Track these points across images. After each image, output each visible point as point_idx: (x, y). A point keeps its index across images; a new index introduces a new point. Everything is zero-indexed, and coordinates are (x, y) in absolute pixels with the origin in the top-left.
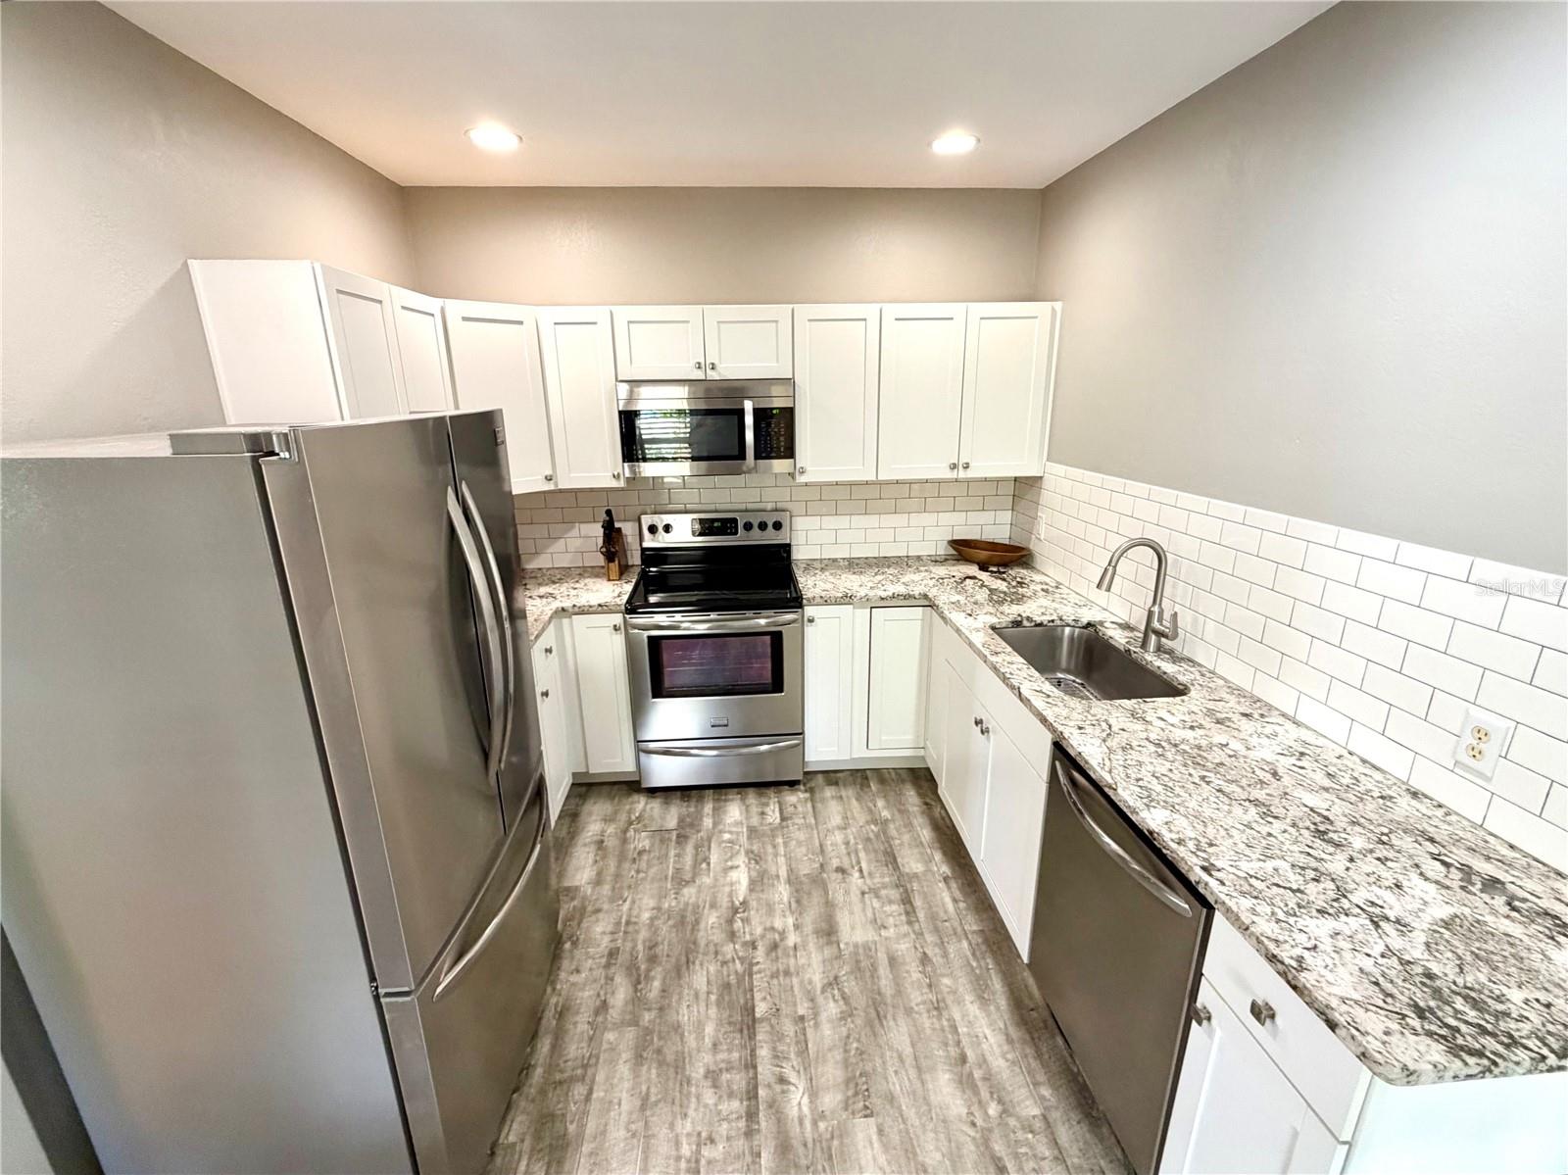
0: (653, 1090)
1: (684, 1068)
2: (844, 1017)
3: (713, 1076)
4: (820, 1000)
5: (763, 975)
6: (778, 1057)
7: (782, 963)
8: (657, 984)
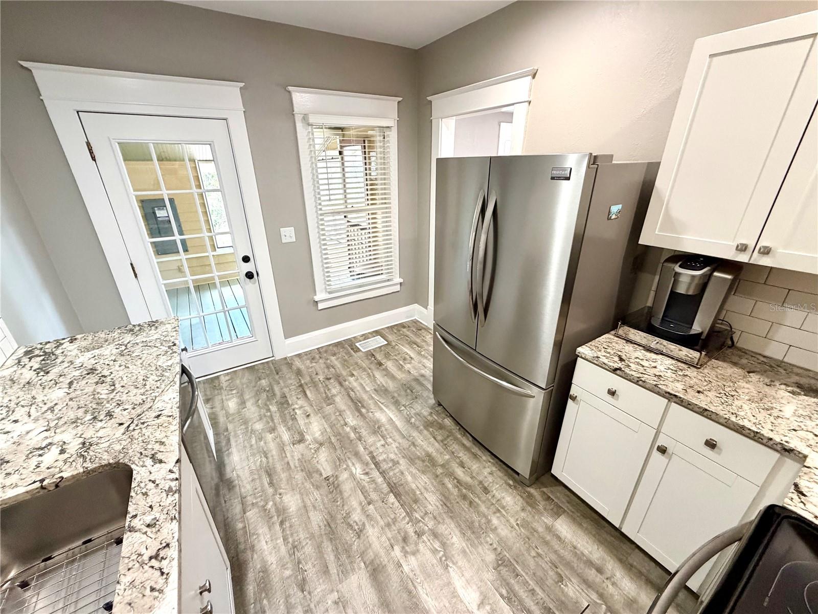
0: (414, 449)
1: (408, 460)
2: (348, 514)
3: (395, 463)
4: (364, 519)
5: (401, 517)
6: (373, 481)
7: (394, 530)
8: (450, 486)
